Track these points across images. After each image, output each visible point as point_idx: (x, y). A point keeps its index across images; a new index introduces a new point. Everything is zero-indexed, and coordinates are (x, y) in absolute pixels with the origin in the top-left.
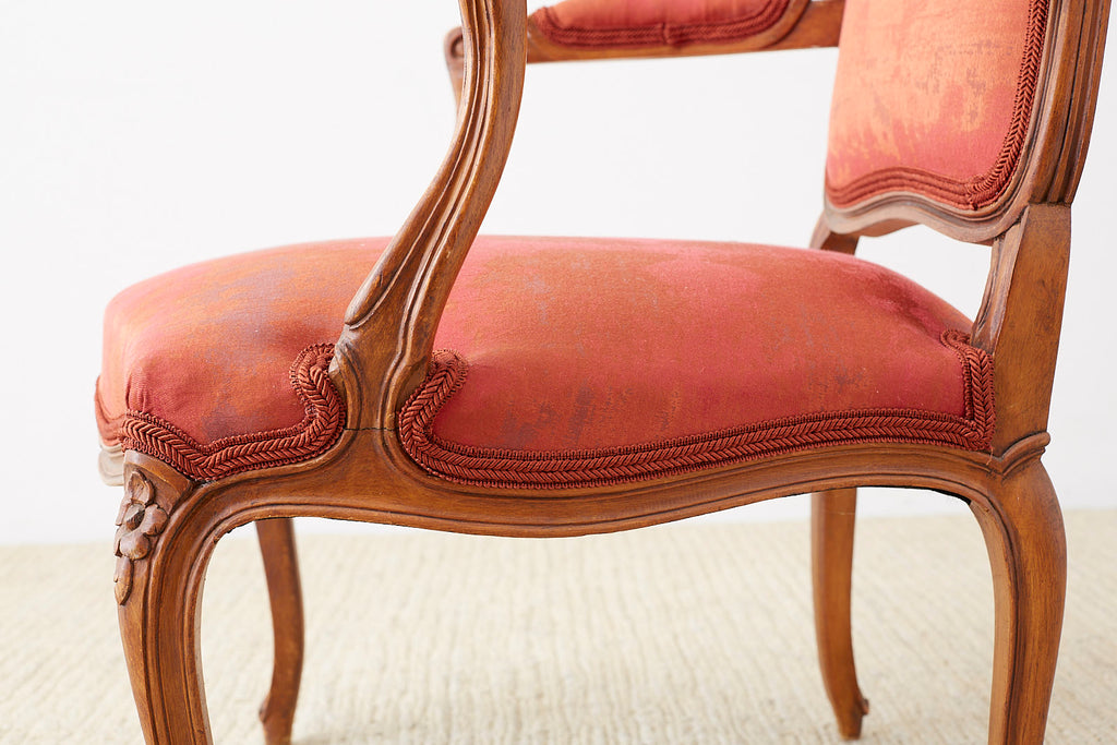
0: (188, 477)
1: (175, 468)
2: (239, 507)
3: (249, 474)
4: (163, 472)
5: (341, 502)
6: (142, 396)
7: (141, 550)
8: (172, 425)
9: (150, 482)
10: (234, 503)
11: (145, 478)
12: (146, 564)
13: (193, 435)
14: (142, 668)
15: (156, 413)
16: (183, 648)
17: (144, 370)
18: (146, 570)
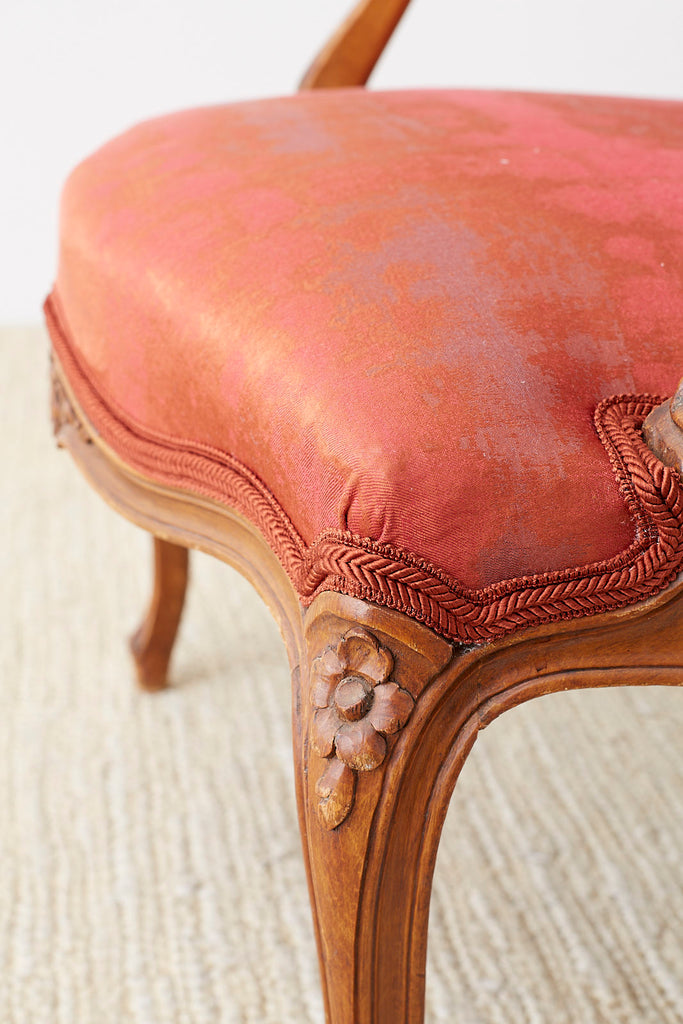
0: (450, 641)
1: (432, 629)
2: (516, 676)
3: (543, 631)
4: (414, 637)
5: (668, 660)
6: (384, 517)
7: (376, 757)
8: (428, 562)
9: (389, 651)
10: (510, 670)
11: (379, 644)
12: (380, 775)
13: (462, 576)
14: (355, 911)
15: (401, 543)
16: (415, 878)
17: (389, 475)
18: (379, 784)
